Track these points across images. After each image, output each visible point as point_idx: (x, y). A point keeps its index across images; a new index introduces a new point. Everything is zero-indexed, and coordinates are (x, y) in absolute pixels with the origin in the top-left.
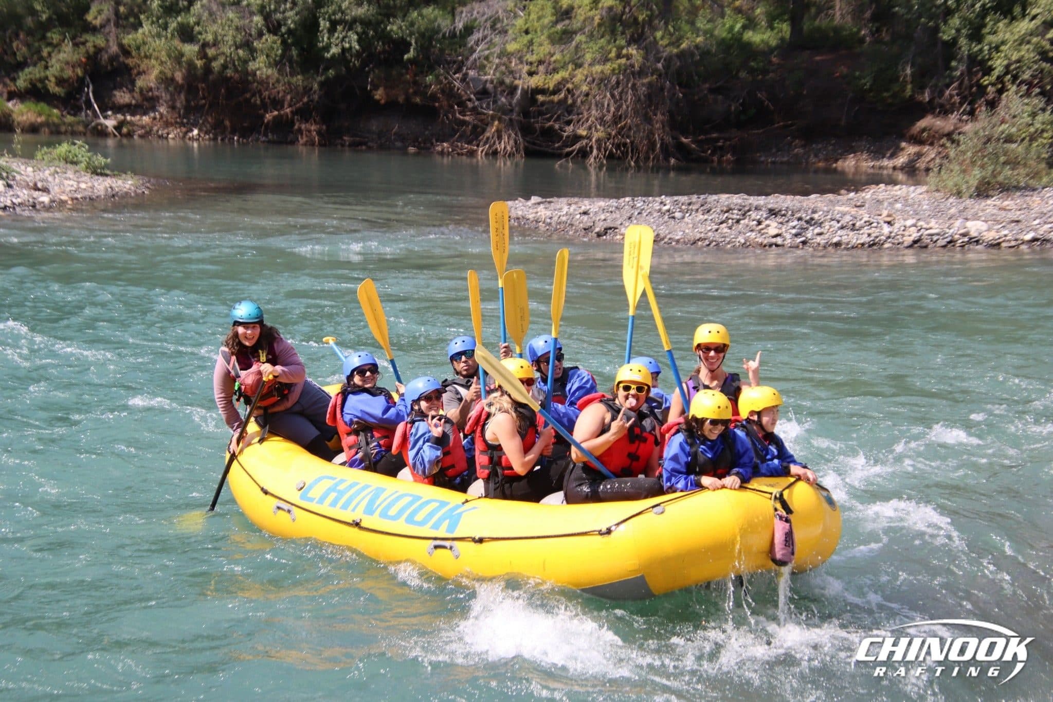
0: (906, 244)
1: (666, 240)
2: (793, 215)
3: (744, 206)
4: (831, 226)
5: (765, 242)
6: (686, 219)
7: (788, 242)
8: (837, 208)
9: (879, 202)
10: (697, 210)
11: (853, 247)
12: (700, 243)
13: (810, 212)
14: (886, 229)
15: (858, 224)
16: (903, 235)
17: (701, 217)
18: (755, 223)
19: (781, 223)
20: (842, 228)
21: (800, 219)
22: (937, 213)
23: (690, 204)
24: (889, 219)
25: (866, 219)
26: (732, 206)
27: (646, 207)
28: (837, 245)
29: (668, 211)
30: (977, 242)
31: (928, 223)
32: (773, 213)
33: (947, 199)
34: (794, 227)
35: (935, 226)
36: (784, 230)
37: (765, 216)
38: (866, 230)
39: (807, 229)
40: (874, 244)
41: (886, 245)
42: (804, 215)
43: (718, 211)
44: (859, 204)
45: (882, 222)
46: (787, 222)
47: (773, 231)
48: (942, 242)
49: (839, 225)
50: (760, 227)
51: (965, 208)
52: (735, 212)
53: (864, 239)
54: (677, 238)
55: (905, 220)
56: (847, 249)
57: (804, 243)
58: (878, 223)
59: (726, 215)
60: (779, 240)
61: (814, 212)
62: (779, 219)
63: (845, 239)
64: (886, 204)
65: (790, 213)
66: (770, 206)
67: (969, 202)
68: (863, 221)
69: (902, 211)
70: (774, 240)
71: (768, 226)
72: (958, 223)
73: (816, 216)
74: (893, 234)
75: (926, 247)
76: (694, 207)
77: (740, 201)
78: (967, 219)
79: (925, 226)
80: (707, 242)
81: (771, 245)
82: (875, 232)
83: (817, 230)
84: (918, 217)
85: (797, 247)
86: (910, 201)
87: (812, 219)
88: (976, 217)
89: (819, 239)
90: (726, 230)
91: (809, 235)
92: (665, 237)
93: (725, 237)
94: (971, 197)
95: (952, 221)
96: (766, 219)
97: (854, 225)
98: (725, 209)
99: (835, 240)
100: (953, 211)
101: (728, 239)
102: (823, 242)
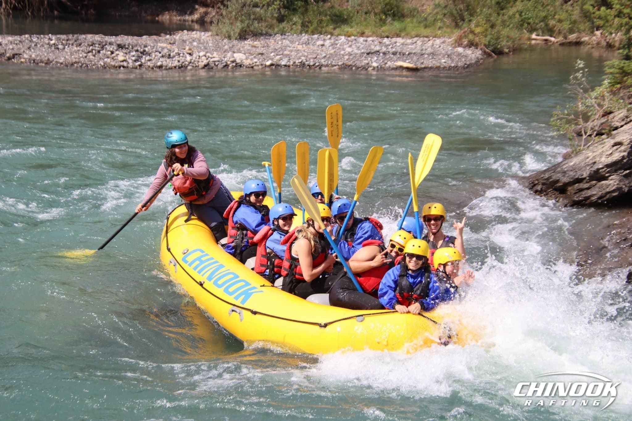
0: (200, 67)
1: (54, 62)
2: (132, 48)
3: (102, 42)
4: (156, 56)
5: (117, 65)
6: (66, 50)
7: (131, 65)
8: (159, 44)
9: (184, 41)
10: (73, 44)
11: (169, 69)
12: (75, 65)
13: (143, 46)
14: (189, 58)
15: (172, 54)
16: (198, 62)
17: (75, 48)
18: (109, 53)
19: (126, 53)
20: (163, 56)
21: (137, 51)
22: (217, 48)
23: (67, 40)
24: (190, 52)
25: (176, 51)
26: (95, 42)
27: (39, 41)
28: (160, 67)
29: (54, 44)
30: (241, 66)
31: (212, 54)
32: (120, 46)
33: (223, 40)
34: (134, 56)
35: (216, 56)
36: (127, 57)
37: (115, 48)
38: (177, 58)
39: (142, 57)
40: (182, 67)
41: (189, 68)
42: (139, 49)
43: (86, 45)
44: (172, 42)
45: (186, 54)
46: (130, 52)
47: (121, 58)
48: (220, 66)
49: (161, 55)
50: (113, 55)
51: (233, 46)
52: (97, 45)
53: (176, 63)
54: (61, 61)
55: (199, 52)
56: (166, 69)
57: (140, 66)
58: (183, 54)
59: (91, 47)
60: (125, 64)
61: (145, 46)
62: (125, 51)
63: (164, 63)
64: (188, 43)
65: (131, 47)
66: (118, 42)
67: (235, 42)
68: (174, 53)
69: (198, 47)
70: (122, 64)
71: (118, 55)
72: (229, 54)
73: (147, 49)
74: (192, 61)
75: (212, 68)
76: (71, 42)
77: (99, 39)
78: (234, 52)
79: (211, 56)
80: (80, 65)
81: (120, 67)
82: (182, 59)
83: (148, 58)
84: (206, 51)
85: (136, 68)
86: (202, 41)
87: (145, 51)
88: (239, 51)
89: (149, 63)
90: (91, 57)
91: (143, 61)
92: (53, 60)
93: (91, 61)
94: (236, 39)
95: (226, 53)
96: (116, 50)
97: (169, 55)
98: (90, 44)
99: (159, 64)
100: (226, 47)
101: (93, 63)
102: (151, 65)
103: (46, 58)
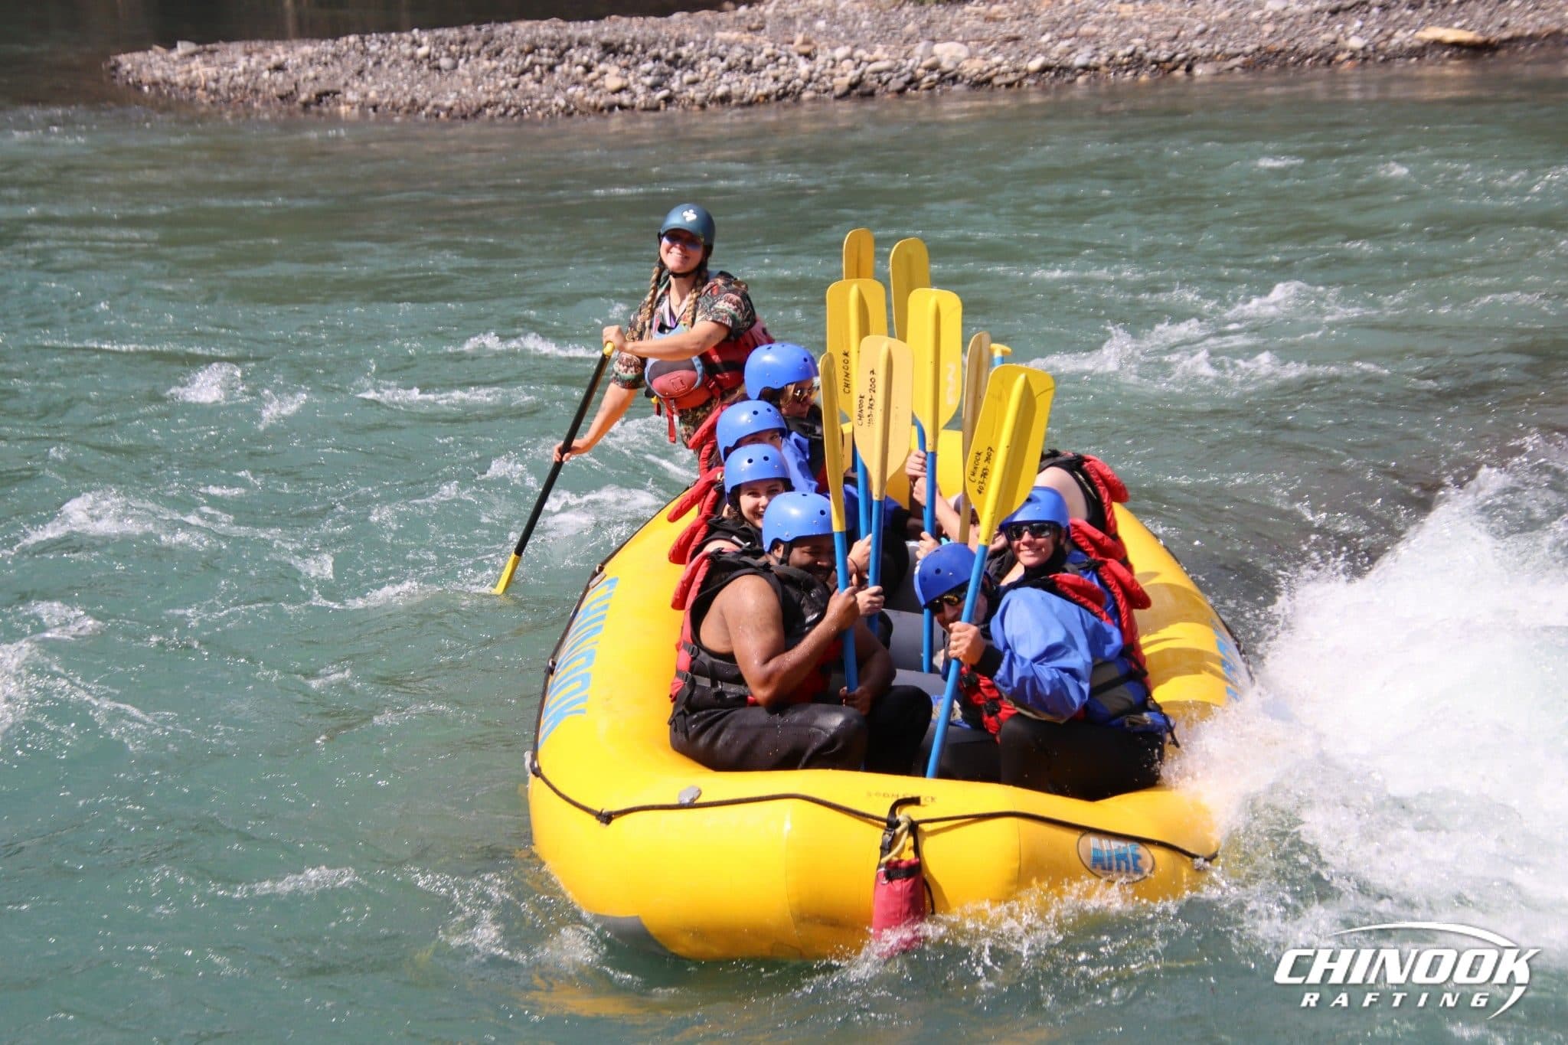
0: (838, 91)
1: (428, 109)
2: (644, 52)
3: (560, 41)
4: (710, 69)
5: (601, 102)
6: (460, 70)
8: (719, 35)
9: (789, 20)
10: (478, 54)
11: (750, 103)
12: (488, 111)
13: (672, 44)
14: (804, 68)
15: (756, 61)
16: (832, 76)
17: (486, 64)
18: (581, 69)
19: (627, 68)
20: (730, 69)
21: (657, 58)
22: (885, 33)
23: (463, 42)
24: (806, 49)
25: (768, 51)
26: (539, 42)
27: (387, 52)
28: (725, 99)
29: (428, 56)
30: (954, 78)
31: (871, 52)
32: (610, 50)
33: (900, 8)
34: (648, 74)
35: (883, 57)
36: (631, 78)
37: (596, 56)
38: (769, 71)
39: (671, 75)
40: (786, 94)
41: (806, 95)
42: (663, 52)
43: (515, 51)
44: (754, 25)
45: (795, 56)
46: (637, 64)
47: (612, 82)
48: (897, 84)
49: (724, 65)
50: (591, 76)
51: (930, 22)
52: (545, 51)
53: (768, 86)
54: (448, 104)
55: (832, 49)
56: (742, 105)
57: (668, 100)
58: (789, 57)
59: (530, 58)
60: (625, 98)
61: (680, 44)
62: (622, 61)
63: (736, 89)
64: (799, 24)
65: (639, 48)
66: (604, 38)
67: (936, 11)
68: (763, 56)
69: (828, 33)
70: (616, 98)
71: (605, 73)
72: (920, 48)
73: (684, 51)
74: (815, 75)
75: (872, 93)
76: (472, 48)
77: (550, 32)
78: (934, 41)
79: (867, 57)
80: (501, 109)
81: (611, 108)
82: (785, 73)
83: (688, 76)
84: (853, 42)
85: (657, 109)
86: (839, 17)
87: (678, 57)
88: (949, 37)
89: (692, 92)
90: (532, 85)
91: (675, 86)
92: (427, 103)
93: (531, 98)
95: (910, 46)
96: (600, 61)
97: (749, 63)
98: (526, 48)
99: (720, 91)
100: (911, 27)
101: (537, 102)
102: (699, 96)
103: (408, 99)
